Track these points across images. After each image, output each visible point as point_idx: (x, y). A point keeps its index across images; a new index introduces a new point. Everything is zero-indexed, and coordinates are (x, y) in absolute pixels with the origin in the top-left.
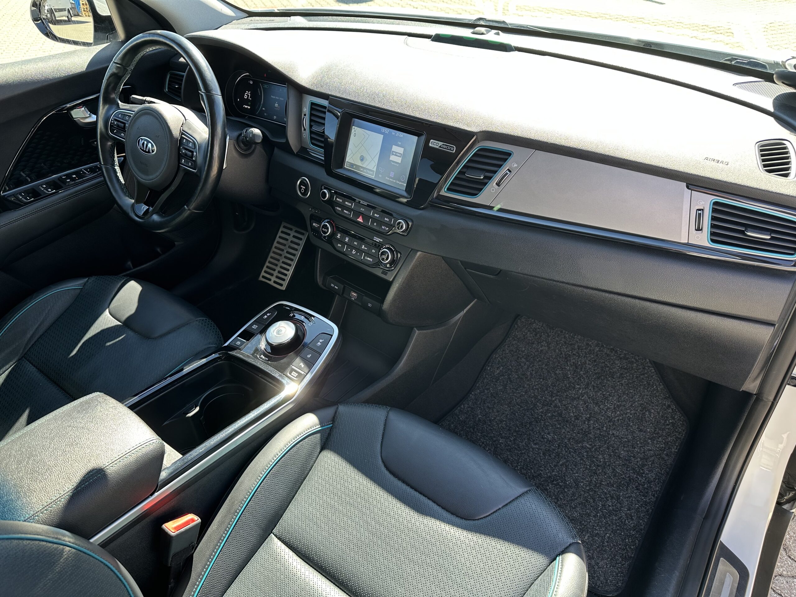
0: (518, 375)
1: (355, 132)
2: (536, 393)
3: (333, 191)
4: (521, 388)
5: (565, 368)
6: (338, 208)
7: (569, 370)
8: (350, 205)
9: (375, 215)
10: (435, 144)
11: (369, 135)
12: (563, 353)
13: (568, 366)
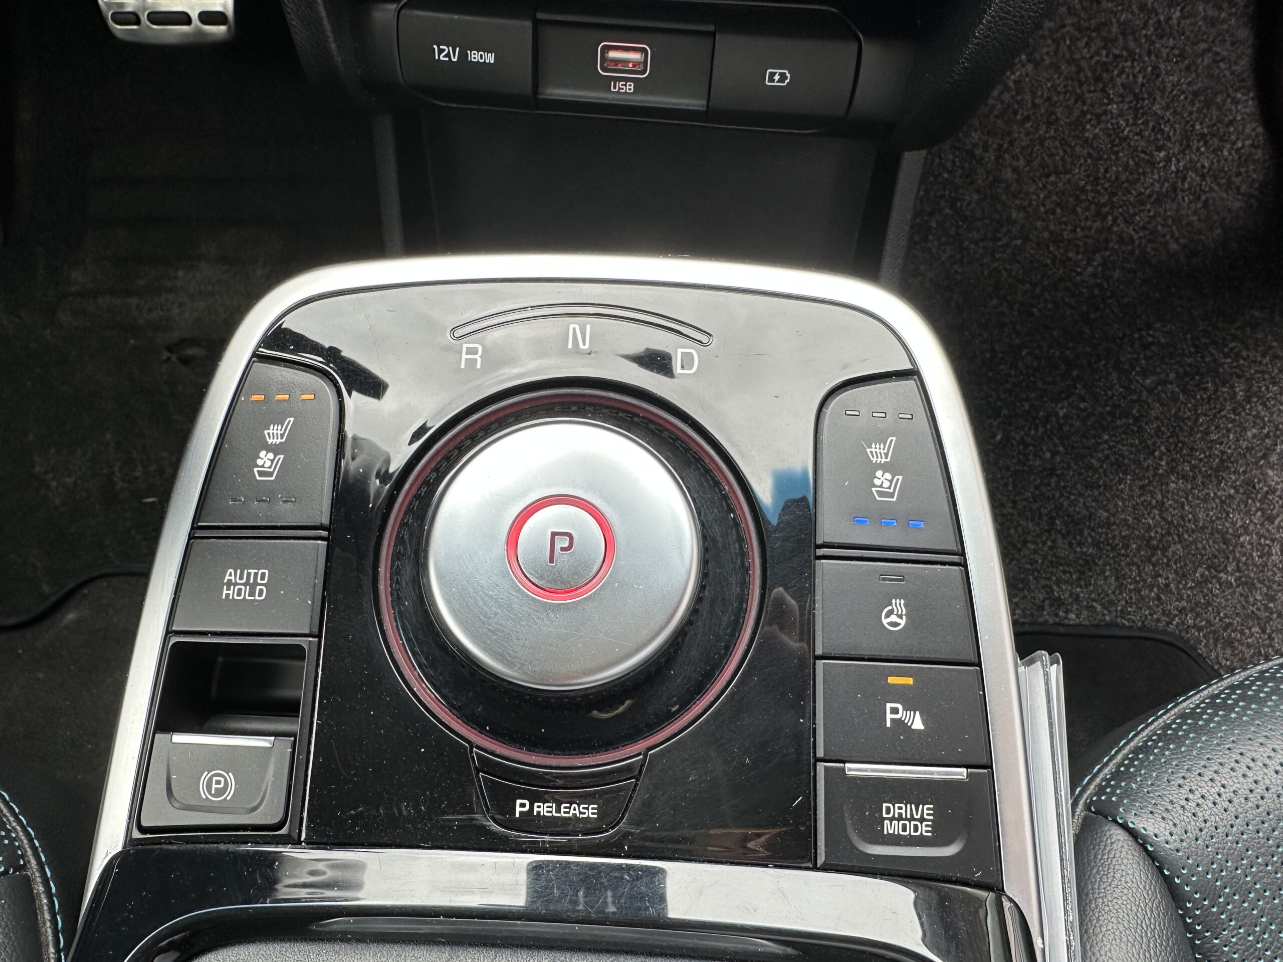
0: (978, 191)
2: (1052, 227)
4: (1004, 230)
5: (1105, 113)
7: (1121, 115)
12: (1084, 64)
13: (1111, 101)
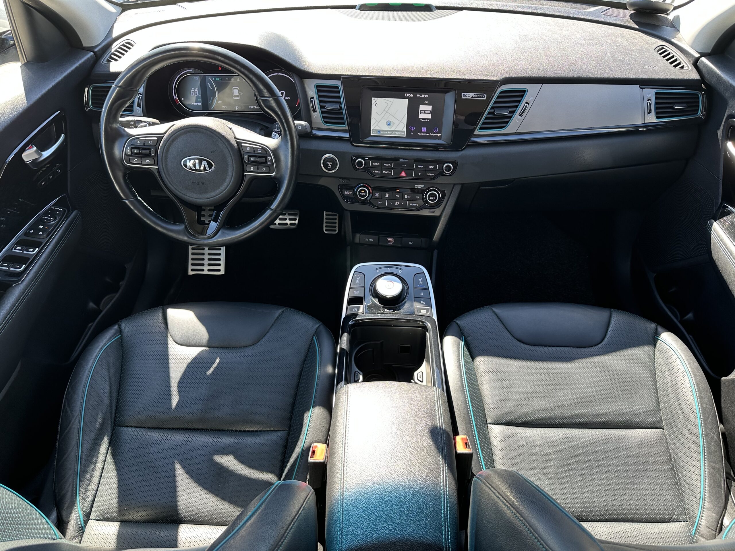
1: (376, 103)
3: (368, 158)
6: (376, 172)
8: (390, 165)
9: (419, 166)
10: (466, 96)
11: (392, 102)
